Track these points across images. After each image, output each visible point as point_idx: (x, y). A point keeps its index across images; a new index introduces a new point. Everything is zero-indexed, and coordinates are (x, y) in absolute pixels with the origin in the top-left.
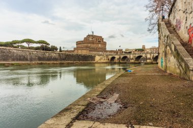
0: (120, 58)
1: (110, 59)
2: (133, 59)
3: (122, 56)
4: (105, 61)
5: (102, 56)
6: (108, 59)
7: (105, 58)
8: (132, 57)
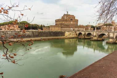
0: (85, 34)
1: (78, 34)
2: (95, 36)
3: (87, 33)
4: (73, 36)
5: (71, 32)
6: (77, 35)
7: (74, 33)
8: (95, 34)
